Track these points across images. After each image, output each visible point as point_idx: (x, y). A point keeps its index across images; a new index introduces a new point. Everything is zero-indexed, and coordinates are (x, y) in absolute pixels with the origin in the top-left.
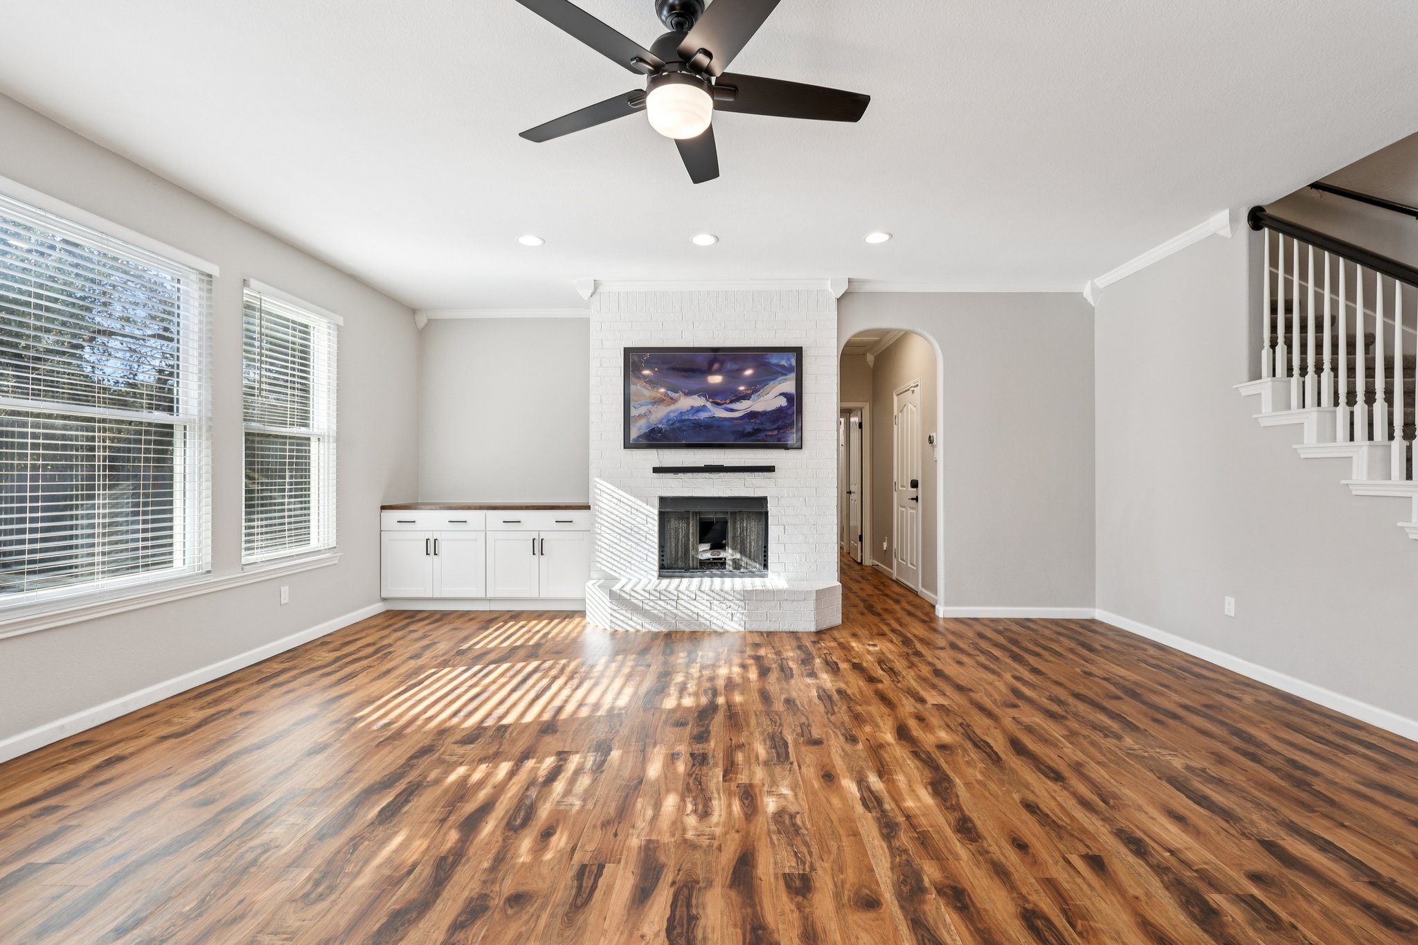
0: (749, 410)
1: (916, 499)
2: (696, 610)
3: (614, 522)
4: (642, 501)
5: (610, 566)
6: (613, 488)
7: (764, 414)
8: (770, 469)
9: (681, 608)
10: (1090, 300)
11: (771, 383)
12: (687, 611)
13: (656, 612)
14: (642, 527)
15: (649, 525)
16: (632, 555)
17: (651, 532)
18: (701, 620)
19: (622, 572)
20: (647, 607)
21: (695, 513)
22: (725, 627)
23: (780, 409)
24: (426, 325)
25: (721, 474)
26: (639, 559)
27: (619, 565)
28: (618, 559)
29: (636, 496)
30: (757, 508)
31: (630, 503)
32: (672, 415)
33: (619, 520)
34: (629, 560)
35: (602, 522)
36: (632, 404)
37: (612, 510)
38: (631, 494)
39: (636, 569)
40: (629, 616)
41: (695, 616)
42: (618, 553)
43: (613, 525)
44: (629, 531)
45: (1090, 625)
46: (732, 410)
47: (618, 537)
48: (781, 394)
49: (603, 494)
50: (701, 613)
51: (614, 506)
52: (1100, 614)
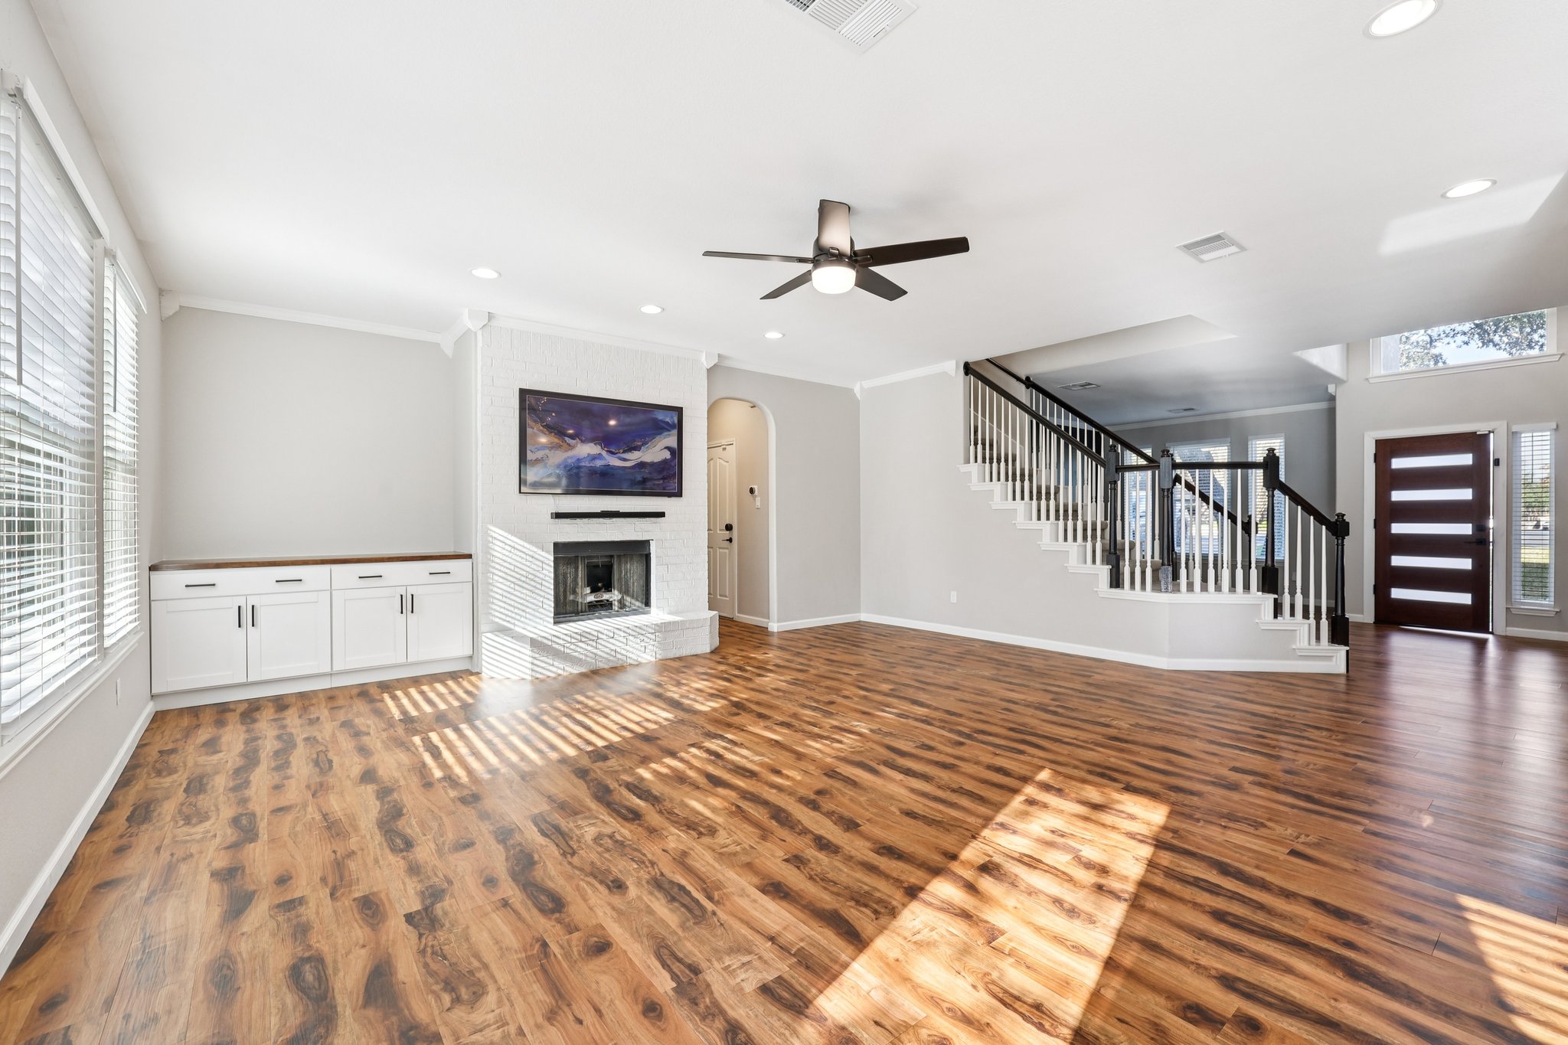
0: (639, 461)
1: (730, 540)
2: (613, 648)
3: (507, 571)
4: (537, 547)
5: (504, 617)
6: (506, 534)
7: (652, 464)
8: (662, 515)
9: (600, 647)
10: (858, 396)
11: (658, 437)
12: (605, 650)
13: (576, 654)
14: (538, 574)
15: (544, 572)
16: (526, 604)
17: (547, 578)
18: (619, 656)
19: (516, 622)
20: (568, 651)
21: (583, 558)
22: (639, 659)
23: (665, 461)
24: (176, 313)
25: (614, 519)
26: (534, 607)
27: (513, 615)
28: (512, 609)
29: (531, 543)
30: (639, 550)
31: (525, 550)
32: (570, 461)
33: (512, 568)
34: (524, 608)
35: (495, 571)
36: (528, 448)
37: (505, 558)
38: (525, 541)
39: (531, 617)
40: (551, 662)
41: (613, 653)
42: (512, 603)
43: (506, 573)
44: (523, 579)
45: (858, 626)
46: (625, 460)
47: (512, 585)
48: (666, 448)
49: (495, 541)
50: (618, 650)
51: (507, 553)
52: (864, 617)
